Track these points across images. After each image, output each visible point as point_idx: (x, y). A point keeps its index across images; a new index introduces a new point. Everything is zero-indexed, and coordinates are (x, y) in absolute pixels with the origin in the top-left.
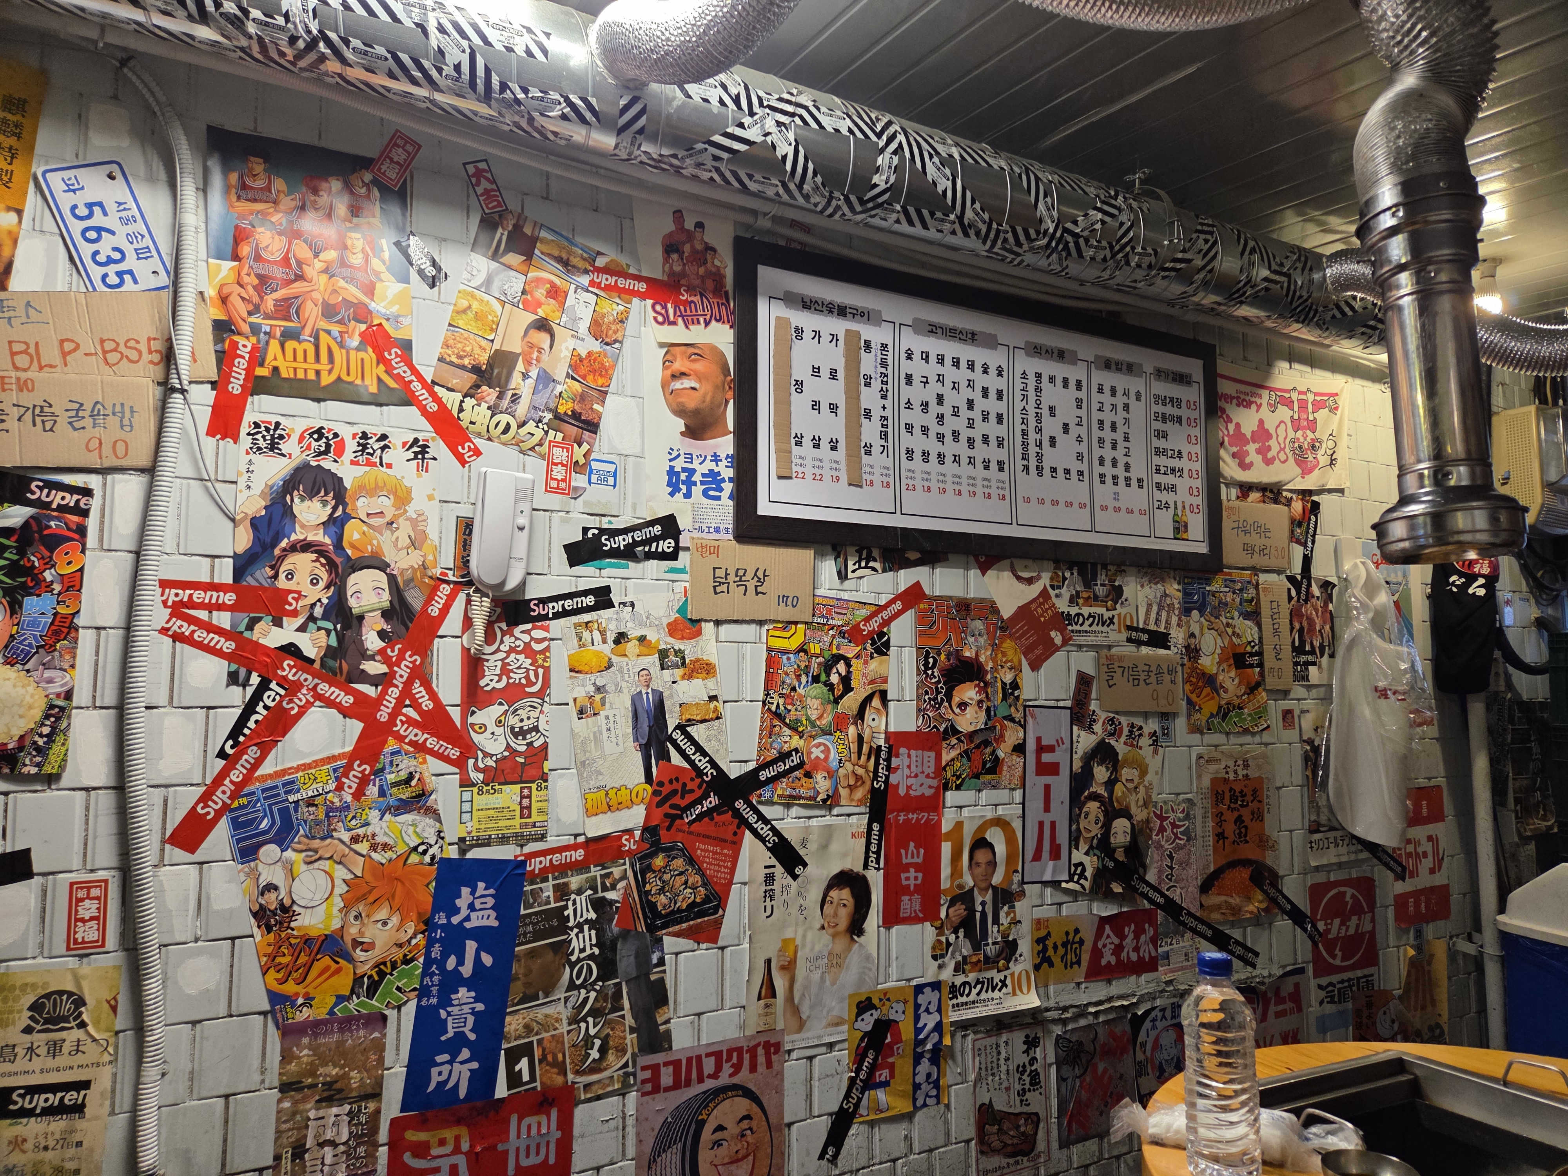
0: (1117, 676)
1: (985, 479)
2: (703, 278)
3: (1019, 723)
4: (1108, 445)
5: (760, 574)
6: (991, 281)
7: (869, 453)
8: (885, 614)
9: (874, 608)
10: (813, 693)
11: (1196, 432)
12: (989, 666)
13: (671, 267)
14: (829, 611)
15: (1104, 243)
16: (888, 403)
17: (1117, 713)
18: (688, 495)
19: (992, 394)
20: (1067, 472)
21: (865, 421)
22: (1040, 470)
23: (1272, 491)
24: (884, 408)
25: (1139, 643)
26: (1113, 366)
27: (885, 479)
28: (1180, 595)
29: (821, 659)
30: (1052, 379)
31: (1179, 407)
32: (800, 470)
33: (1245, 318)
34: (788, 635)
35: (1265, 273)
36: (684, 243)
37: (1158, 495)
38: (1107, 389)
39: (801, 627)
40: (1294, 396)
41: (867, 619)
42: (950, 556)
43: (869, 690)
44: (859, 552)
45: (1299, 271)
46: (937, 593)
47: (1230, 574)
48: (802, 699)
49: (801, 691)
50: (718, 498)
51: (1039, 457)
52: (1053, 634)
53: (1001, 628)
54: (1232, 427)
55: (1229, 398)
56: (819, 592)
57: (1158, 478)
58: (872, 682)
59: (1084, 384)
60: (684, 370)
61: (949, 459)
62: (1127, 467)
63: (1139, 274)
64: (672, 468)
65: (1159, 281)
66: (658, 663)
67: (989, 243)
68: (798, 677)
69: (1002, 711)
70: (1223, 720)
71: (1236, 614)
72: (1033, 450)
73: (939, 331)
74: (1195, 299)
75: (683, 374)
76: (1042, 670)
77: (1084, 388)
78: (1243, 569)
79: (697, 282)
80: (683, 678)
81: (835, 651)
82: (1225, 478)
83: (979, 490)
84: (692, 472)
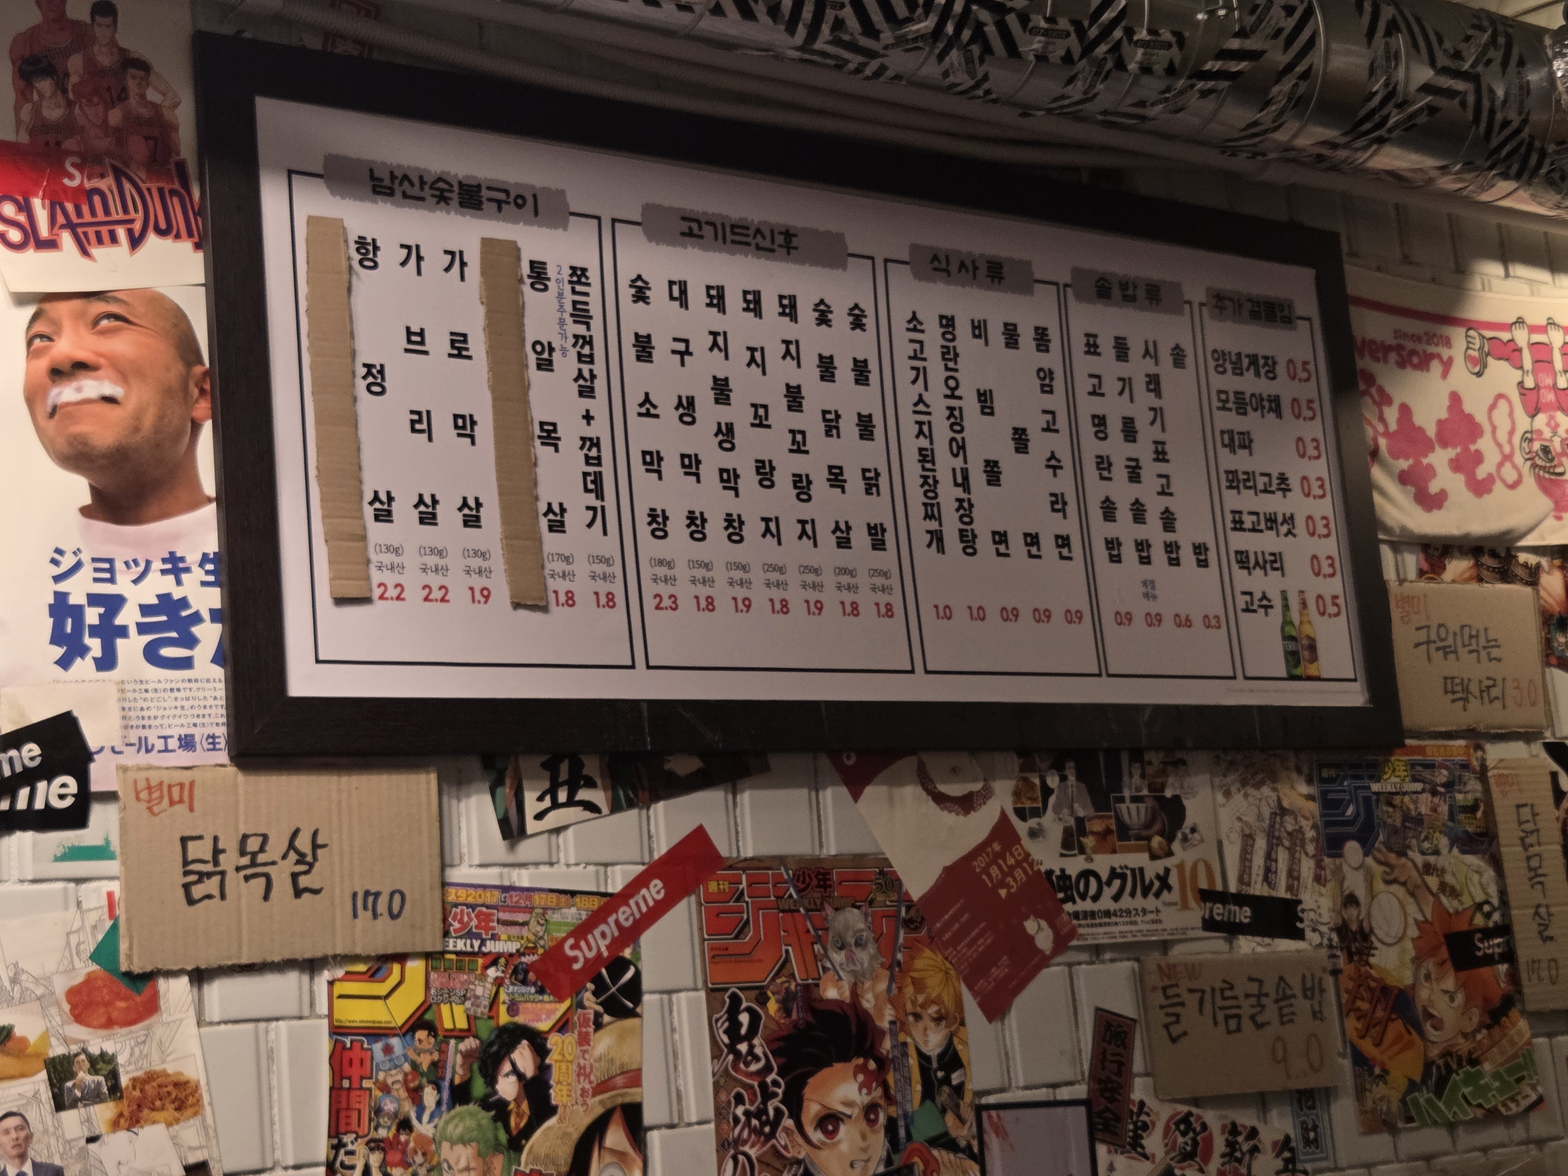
0: (1190, 1013)
1: (844, 571)
2: (120, 135)
3: (968, 1151)
4: (1120, 472)
5: (303, 843)
6: (821, 112)
7: (557, 527)
8: (624, 915)
9: (595, 903)
10: (456, 1129)
11: (1313, 430)
12: (885, 1018)
13: (37, 111)
14: (484, 919)
15: (1063, 24)
16: (598, 406)
17: (1196, 1102)
18: (107, 662)
19: (844, 372)
20: (1032, 540)
21: (544, 452)
22: (968, 540)
23: (1494, 554)
24: (588, 417)
25: (1232, 929)
26: (1116, 292)
27: (603, 588)
28: (1313, 807)
29: (470, 1043)
30: (979, 329)
31: (1272, 376)
32: (390, 579)
33: (1394, 175)
34: (381, 989)
35: (1424, 74)
36: (67, 53)
37: (1243, 580)
38: (1106, 345)
39: (416, 968)
40: (1521, 337)
41: (581, 931)
42: (775, 761)
43: (596, 1107)
44: (551, 767)
45: (1496, 66)
46: (749, 851)
47: (1421, 750)
48: (427, 1148)
49: (424, 1128)
50: (186, 663)
51: (965, 508)
52: (1030, 925)
53: (908, 923)
54: (1392, 414)
55: (1380, 351)
56: (456, 875)
57: (1240, 541)
58: (601, 1087)
59: (1054, 335)
60: (82, 355)
61: (753, 529)
62: (1168, 521)
63: (1151, 87)
64: (61, 597)
65: (1193, 100)
66: (46, 1094)
67: (801, 32)
68: (415, 1095)
69: (924, 1129)
70: (1439, 1094)
71: (1444, 842)
72: (948, 494)
73: (708, 230)
74: (1282, 136)
75: (80, 367)
76: (1013, 1017)
77: (1055, 344)
78: (1449, 735)
79: (104, 143)
80: (115, 1125)
81: (504, 1018)
82: (1387, 530)
83: (831, 597)
84: (114, 603)
